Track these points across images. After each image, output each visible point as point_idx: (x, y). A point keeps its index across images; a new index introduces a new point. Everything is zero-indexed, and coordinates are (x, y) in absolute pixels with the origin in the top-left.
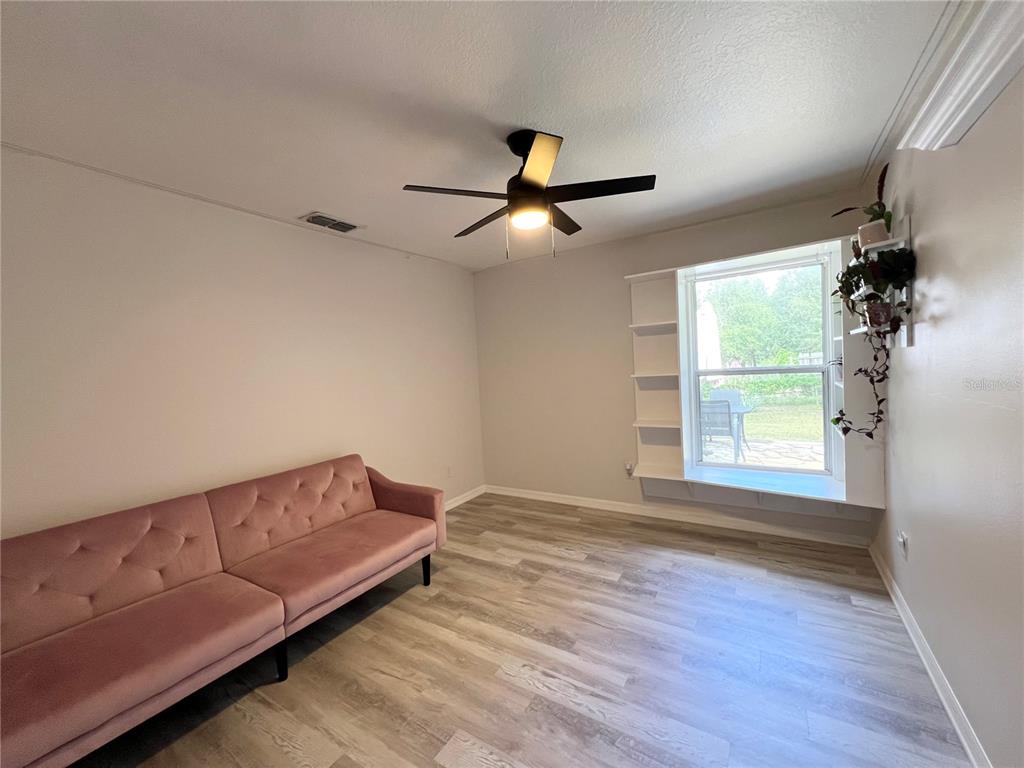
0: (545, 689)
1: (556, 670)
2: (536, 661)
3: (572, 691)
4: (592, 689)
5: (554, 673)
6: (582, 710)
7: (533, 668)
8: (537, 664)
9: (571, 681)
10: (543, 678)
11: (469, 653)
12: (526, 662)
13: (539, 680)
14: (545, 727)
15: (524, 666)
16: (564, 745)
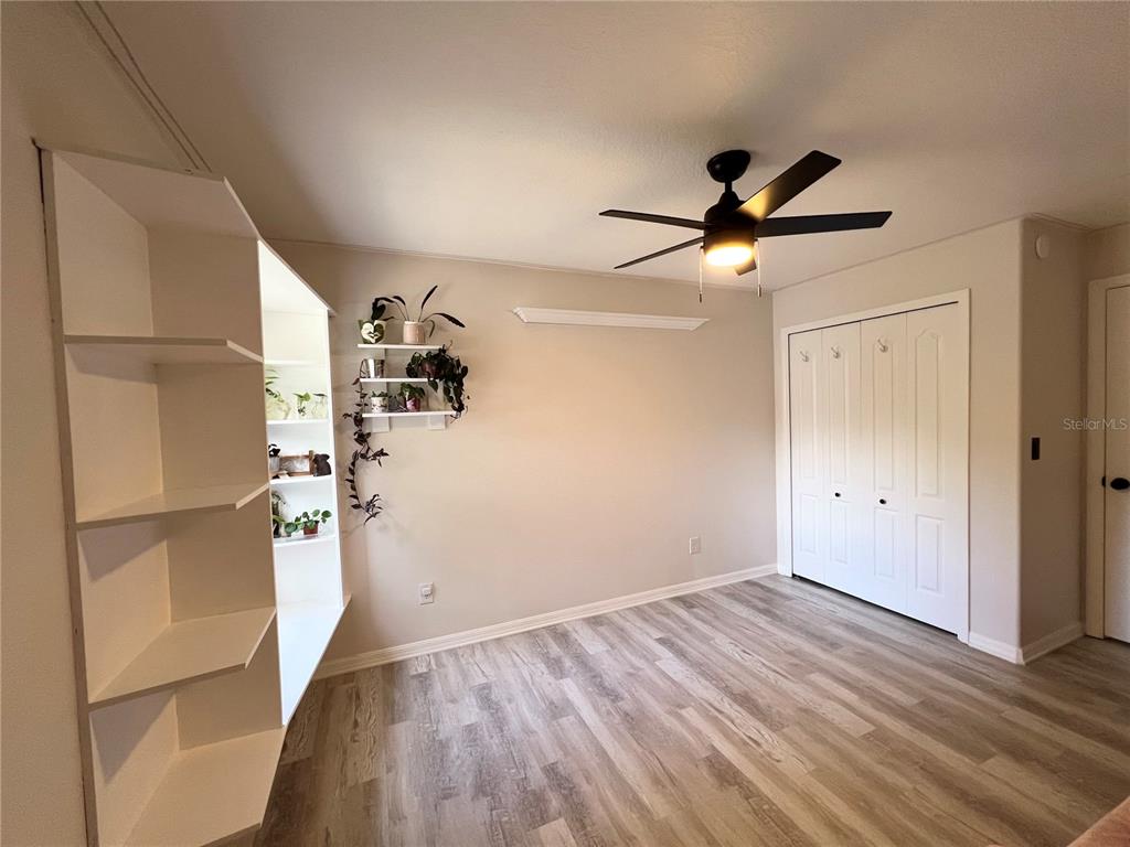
0: (763, 732)
1: (745, 744)
2: (763, 760)
3: (737, 721)
4: (720, 716)
5: (748, 741)
6: (736, 707)
7: (769, 755)
8: (762, 756)
9: (734, 728)
10: (761, 741)
11: (853, 809)
12: (776, 763)
13: (767, 741)
14: (774, 710)
15: (778, 761)
16: (763, 698)
